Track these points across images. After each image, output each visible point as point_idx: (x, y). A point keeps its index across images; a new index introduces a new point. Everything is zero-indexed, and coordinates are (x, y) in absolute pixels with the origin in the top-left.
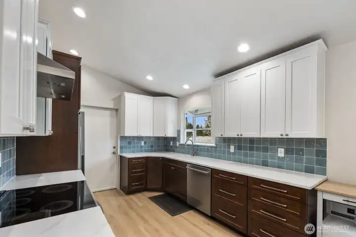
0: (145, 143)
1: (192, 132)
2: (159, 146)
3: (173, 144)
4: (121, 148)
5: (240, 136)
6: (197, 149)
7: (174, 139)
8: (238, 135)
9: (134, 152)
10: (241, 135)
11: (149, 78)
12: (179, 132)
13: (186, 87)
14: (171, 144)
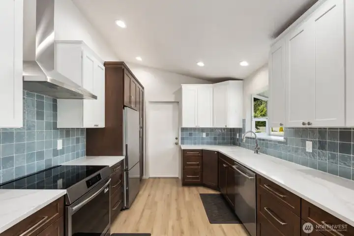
0: (207, 135)
1: (265, 122)
2: (224, 139)
3: (239, 136)
4: (182, 139)
5: (307, 126)
6: (263, 144)
7: (240, 131)
8: (304, 124)
9: (195, 144)
10: (309, 124)
11: (201, 64)
12: (244, 121)
13: (244, 64)
14: (238, 137)
